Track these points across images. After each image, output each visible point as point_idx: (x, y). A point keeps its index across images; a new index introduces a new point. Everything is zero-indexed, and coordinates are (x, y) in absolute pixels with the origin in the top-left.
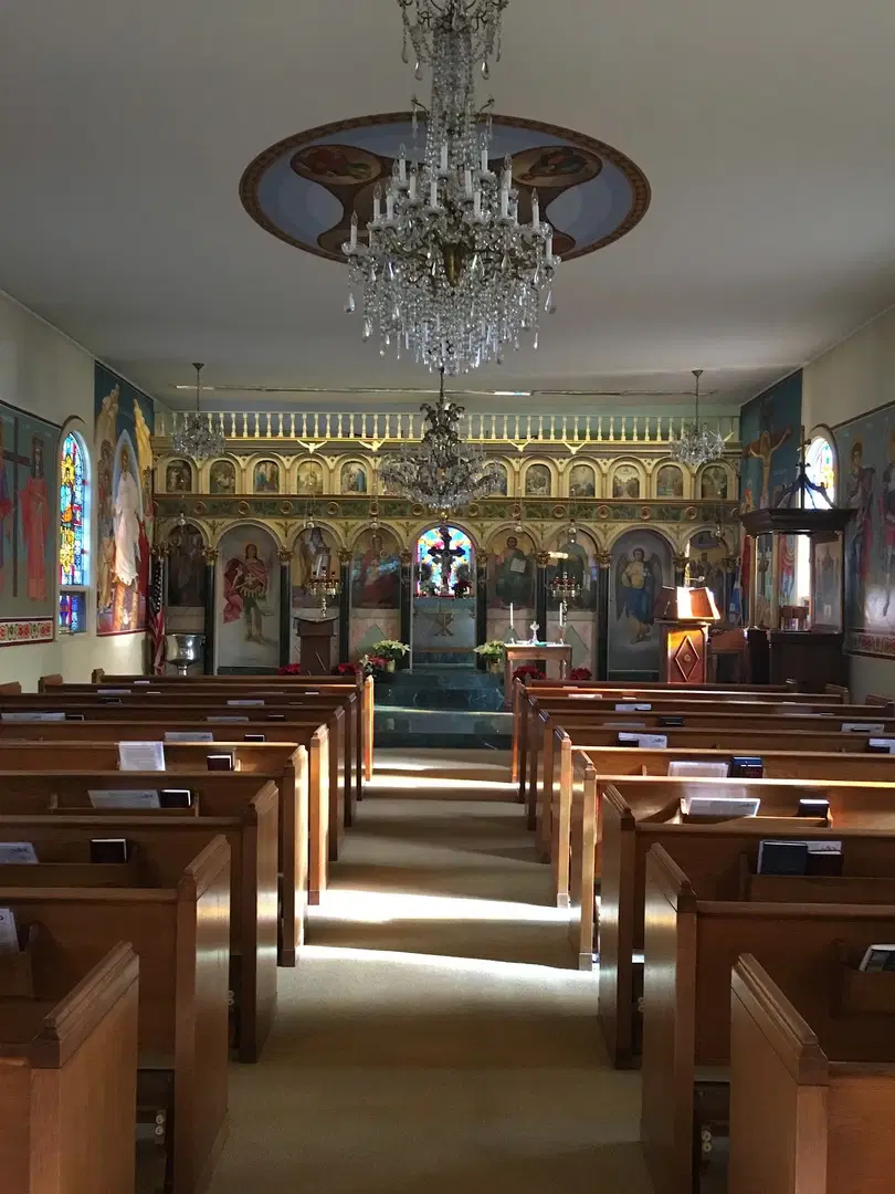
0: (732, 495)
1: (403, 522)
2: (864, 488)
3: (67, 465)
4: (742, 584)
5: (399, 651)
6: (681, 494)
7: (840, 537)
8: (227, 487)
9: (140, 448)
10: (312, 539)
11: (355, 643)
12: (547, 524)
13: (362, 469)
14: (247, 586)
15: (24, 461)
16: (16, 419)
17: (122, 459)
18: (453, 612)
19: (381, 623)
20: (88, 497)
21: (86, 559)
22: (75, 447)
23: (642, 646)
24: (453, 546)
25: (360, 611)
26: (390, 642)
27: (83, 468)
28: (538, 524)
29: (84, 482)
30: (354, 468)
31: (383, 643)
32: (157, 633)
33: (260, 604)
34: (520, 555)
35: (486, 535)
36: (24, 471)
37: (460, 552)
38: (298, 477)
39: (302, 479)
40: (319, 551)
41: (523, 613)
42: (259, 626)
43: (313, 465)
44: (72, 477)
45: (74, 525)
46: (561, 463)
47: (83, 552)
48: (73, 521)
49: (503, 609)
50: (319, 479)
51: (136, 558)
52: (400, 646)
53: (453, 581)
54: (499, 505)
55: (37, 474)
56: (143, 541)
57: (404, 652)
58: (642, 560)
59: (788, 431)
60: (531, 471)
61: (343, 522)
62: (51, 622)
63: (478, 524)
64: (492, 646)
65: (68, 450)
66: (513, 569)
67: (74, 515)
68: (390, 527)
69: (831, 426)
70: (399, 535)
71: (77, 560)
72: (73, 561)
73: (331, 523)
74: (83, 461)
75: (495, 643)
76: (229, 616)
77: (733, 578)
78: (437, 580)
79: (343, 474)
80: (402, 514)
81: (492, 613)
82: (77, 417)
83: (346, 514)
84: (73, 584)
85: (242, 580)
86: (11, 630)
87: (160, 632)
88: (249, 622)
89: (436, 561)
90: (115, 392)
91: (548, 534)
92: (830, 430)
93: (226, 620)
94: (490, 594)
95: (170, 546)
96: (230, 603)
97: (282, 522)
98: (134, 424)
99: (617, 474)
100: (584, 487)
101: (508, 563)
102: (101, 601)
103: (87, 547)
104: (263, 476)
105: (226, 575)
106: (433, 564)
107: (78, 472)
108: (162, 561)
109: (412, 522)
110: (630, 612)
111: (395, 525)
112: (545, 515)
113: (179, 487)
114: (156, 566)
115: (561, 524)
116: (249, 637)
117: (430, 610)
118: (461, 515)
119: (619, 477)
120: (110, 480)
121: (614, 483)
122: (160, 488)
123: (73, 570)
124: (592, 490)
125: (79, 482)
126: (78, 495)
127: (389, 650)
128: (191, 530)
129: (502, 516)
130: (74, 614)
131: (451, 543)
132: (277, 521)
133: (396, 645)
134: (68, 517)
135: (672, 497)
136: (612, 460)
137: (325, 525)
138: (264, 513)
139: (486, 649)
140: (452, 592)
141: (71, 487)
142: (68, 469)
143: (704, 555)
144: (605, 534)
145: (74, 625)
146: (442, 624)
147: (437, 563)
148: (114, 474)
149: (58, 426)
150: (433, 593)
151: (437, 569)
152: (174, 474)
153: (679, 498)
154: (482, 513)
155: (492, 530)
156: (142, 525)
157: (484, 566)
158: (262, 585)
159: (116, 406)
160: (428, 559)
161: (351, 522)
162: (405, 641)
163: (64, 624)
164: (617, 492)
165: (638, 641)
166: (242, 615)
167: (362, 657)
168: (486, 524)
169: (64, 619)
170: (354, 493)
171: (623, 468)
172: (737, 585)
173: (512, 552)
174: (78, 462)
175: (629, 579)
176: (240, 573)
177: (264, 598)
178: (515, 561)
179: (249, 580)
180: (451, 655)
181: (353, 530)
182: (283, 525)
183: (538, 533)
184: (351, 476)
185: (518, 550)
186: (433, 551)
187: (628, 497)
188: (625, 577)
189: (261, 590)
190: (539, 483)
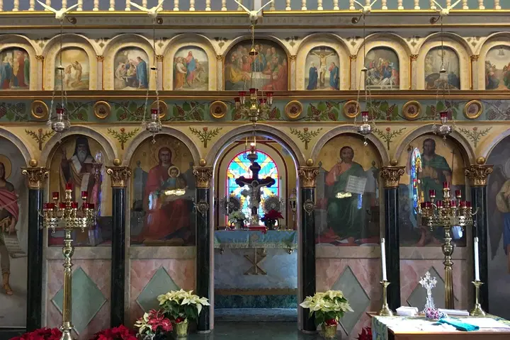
1: (200, 128)
5: (193, 307)
10: (76, 153)
11: (133, 295)
12: (394, 128)
13: (143, 58)
18: (266, 246)
19: (171, 265)
24: (261, 176)
25: (143, 250)
26: (181, 293)
28: (383, 128)
30: (133, 56)
31: (171, 295)
34: (358, 171)
35: (314, 142)
37: (269, 182)
38: (57, 69)
39: (61, 72)
40: (85, 168)
41: (365, 249)
43: (78, 52)
46: (414, 44)
50: (84, 71)
52: (194, 299)
53: (261, 212)
54: (329, 103)
57: (200, 309)
60: (372, 57)
61: (117, 129)
63: (301, 129)
64: (327, 298)
66: (350, 189)
68: (180, 133)
70: (194, 147)
73: (102, 131)
75: (332, 294)
78: (246, 211)
79: (116, 64)
80: (198, 117)
81: (322, 249)
83: (122, 117)
89: (244, 193)
91: (397, 141)
94: (322, 222)
97: (36, 130)
99: (491, 59)
100: (445, 76)
101: (342, 181)
104: (7, 68)
106: (242, 197)
109: (212, 128)
111: (189, 132)
112: (392, 115)
115: (414, 126)
117: (238, 245)
118: (278, 118)
119: (493, 63)
121: (487, 72)
124: (456, 81)
127: (177, 305)
129: (333, 117)
132: (28, 129)
133: (188, 298)
136: (483, 39)
137: (92, 132)
138: (10, 118)
139: (318, 303)
140: (262, 224)
144: (476, 139)
146: (253, 262)
147: (245, 196)
150: (242, 225)
151: (246, 202)
154: (306, 114)
155: (319, 137)
157: (311, 184)
158: (11, 216)
160: (237, 191)
161: (129, 129)
162: (202, 291)
164: (490, 82)
167: (140, 317)
168: (312, 129)
170: (132, 88)
171: (497, 51)
173: (346, 167)
175: (506, 200)
177: (14, 233)
178: (352, 178)
180: (264, 298)
181: (131, 139)
182: (37, 133)
183: (382, 140)
184: (128, 68)
185: (354, 163)
186: (241, 181)
187: (505, 88)
188: (499, 197)
189: (10, 223)
190: (383, 73)
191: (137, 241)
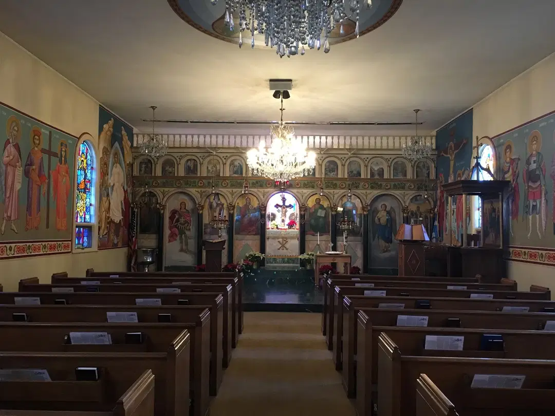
0: (433, 176)
1: (262, 190)
2: (513, 169)
3: (82, 159)
4: (439, 222)
5: (259, 257)
6: (406, 176)
7: (500, 196)
8: (171, 173)
9: (126, 152)
10: (214, 199)
11: (236, 254)
12: (336, 191)
13: (240, 163)
14: (180, 224)
15: (55, 155)
16: (50, 132)
17: (115, 157)
19: (250, 243)
20: (94, 176)
21: (92, 209)
22: (87, 150)
23: (387, 255)
24: (287, 204)
25: (239, 237)
26: (255, 253)
27: (92, 161)
28: (332, 191)
29: (92, 168)
30: (236, 163)
31: (251, 253)
32: (133, 248)
33: (187, 233)
34: (322, 207)
35: (305, 197)
36: (54, 160)
38: (207, 167)
39: (209, 168)
40: (218, 205)
41: (324, 237)
42: (187, 244)
43: (215, 161)
44: (85, 165)
45: (86, 190)
46: (343, 160)
47: (91, 205)
48: (86, 188)
49: (314, 235)
50: (218, 168)
51: (122, 209)
52: (260, 254)
53: (287, 221)
54: (311, 182)
55: (63, 162)
56: (126, 200)
57: (262, 258)
58: (385, 210)
59: (465, 142)
60: (328, 164)
61: (230, 190)
62: (70, 242)
63: (300, 191)
64: (308, 254)
65: (82, 151)
66: (319, 214)
67: (86, 185)
68: (255, 192)
69: (491, 137)
71: (88, 209)
72: (85, 210)
73: (224, 190)
74: (91, 157)
75: (310, 253)
76: (171, 239)
77: (434, 220)
79: (230, 165)
80: (261, 186)
82: (88, 134)
83: (232, 186)
84: (85, 222)
85: (178, 221)
86: (45, 247)
87: (135, 247)
88: (181, 242)
90: (111, 122)
91: (336, 197)
92: (491, 139)
93: (170, 241)
95: (141, 203)
96: (172, 232)
98: (122, 139)
99: (372, 165)
100: (355, 172)
101: (316, 211)
102: (101, 231)
103: (93, 202)
104: (189, 166)
105: (170, 218)
106: (277, 213)
107: (89, 162)
108: (136, 210)
109: (266, 190)
110: (380, 237)
111: (258, 191)
112: (335, 186)
113: (145, 172)
114: (133, 213)
115: (343, 191)
116: (182, 250)
118: (292, 187)
119: (374, 167)
120: (107, 167)
121: (371, 170)
122: (136, 173)
123: (85, 215)
124: (359, 174)
125: (89, 168)
126: (89, 175)
127: (254, 256)
128: (152, 195)
129: (313, 187)
130: (85, 239)
131: (286, 202)
132: (197, 189)
133: (258, 254)
134: (82, 186)
135: (401, 177)
136: (370, 158)
137: (221, 191)
138: (190, 185)
139: (305, 256)
141: (85, 170)
142: (82, 161)
143: (418, 207)
144: (366, 196)
145: (85, 244)
146: (282, 244)
147: (279, 212)
148: (110, 165)
149: (76, 137)
151: (279, 215)
152: (144, 166)
153: (405, 178)
154: (302, 185)
155: (307, 194)
156: (126, 192)
157: (303, 213)
158: (188, 223)
159: (112, 129)
160: (274, 210)
161: (235, 190)
162: (262, 252)
163: (79, 244)
164: (372, 174)
165: (384, 252)
166: (178, 238)
168: (304, 191)
169: (79, 241)
170: (236, 175)
171: (375, 162)
172: (436, 223)
173: (318, 206)
174: (89, 157)
175: (379, 219)
176: (177, 217)
177: (189, 229)
178: (320, 210)
179: (182, 220)
180: (286, 259)
181: (235, 194)
182: (200, 191)
183: (332, 196)
184: (235, 167)
185: (321, 205)
186: (277, 206)
187: (378, 177)
188: (376, 218)
189: (188, 226)
190: (332, 170)
191: (238, 233)
